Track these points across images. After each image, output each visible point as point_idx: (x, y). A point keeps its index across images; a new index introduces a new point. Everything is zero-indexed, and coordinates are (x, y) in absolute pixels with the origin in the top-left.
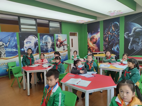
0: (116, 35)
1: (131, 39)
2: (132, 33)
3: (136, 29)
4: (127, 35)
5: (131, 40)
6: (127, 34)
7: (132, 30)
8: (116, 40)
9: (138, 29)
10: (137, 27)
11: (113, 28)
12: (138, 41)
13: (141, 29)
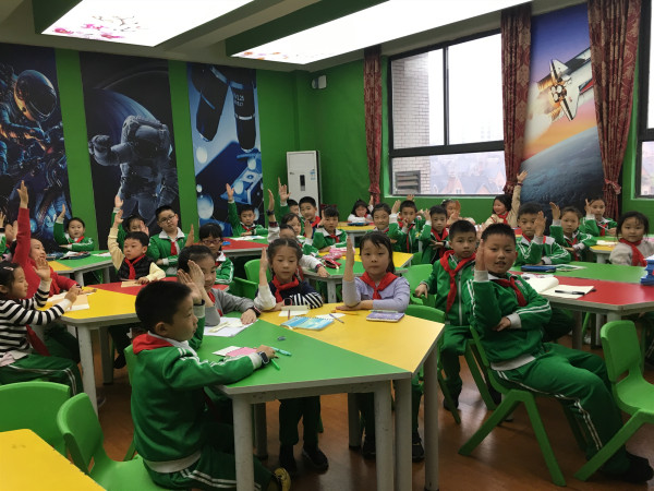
0: (45, 143)
1: (124, 167)
2: (123, 144)
3: (135, 127)
4: (100, 147)
5: (123, 175)
6: (100, 143)
7: (124, 129)
8: (50, 172)
9: (145, 128)
10: (139, 117)
11: (21, 104)
12: (151, 180)
13: (155, 130)
